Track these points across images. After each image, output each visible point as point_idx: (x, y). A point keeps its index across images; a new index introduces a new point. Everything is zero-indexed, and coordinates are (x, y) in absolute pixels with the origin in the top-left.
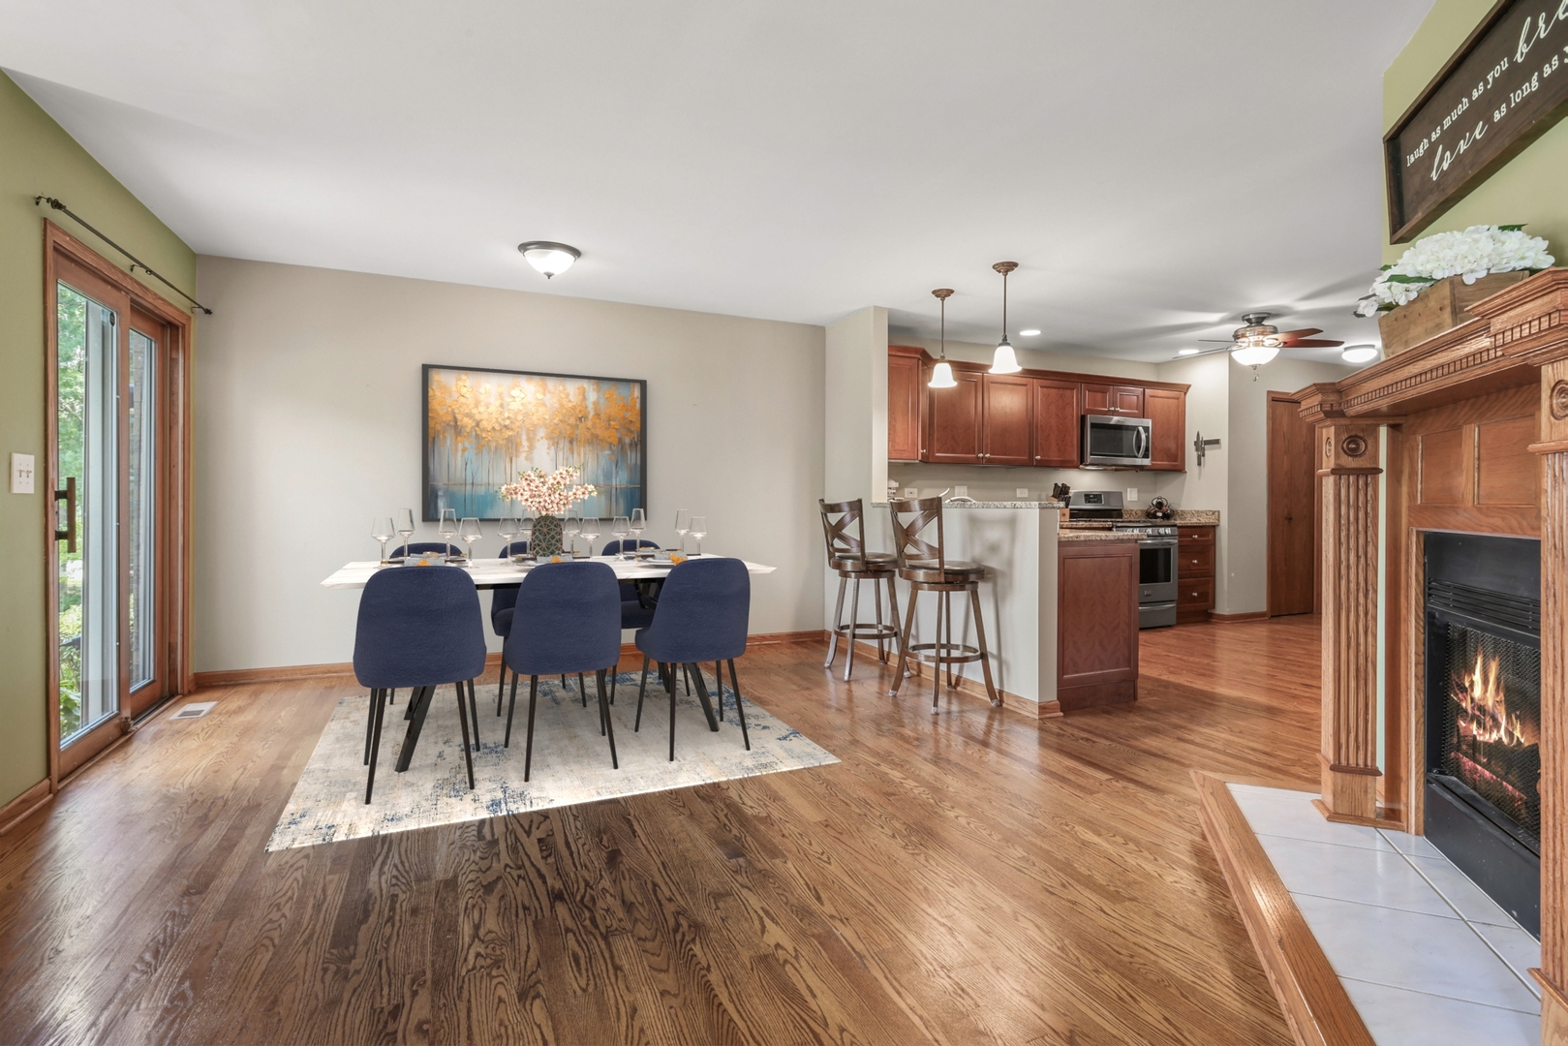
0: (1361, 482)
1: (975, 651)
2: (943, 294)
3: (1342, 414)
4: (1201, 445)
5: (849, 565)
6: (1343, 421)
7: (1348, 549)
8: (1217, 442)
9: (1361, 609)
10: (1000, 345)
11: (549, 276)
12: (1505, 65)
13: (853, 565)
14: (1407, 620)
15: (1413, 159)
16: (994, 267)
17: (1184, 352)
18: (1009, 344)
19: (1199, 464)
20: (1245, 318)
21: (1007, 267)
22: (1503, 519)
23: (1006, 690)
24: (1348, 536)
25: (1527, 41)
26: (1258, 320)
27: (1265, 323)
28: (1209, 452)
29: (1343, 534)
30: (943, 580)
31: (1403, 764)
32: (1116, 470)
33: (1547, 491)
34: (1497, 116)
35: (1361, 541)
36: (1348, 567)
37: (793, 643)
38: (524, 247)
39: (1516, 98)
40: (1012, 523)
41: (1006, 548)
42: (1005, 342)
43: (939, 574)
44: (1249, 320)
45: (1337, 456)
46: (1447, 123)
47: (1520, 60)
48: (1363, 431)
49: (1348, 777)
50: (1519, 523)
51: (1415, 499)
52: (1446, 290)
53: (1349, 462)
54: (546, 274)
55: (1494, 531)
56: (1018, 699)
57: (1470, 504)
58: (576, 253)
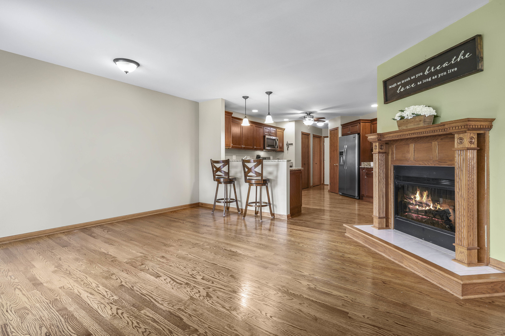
0: (383, 155)
1: (266, 203)
2: (246, 98)
3: (380, 140)
4: (288, 145)
5: (222, 180)
6: (380, 142)
7: (381, 169)
8: (292, 144)
9: (383, 182)
10: (268, 115)
11: (127, 72)
12: (421, 74)
13: (223, 180)
14: (391, 184)
15: (391, 87)
16: (266, 93)
17: (285, 120)
18: (270, 115)
19: (288, 150)
20: (306, 113)
21: (269, 93)
22: (423, 162)
23: (275, 213)
24: (380, 167)
25: (428, 71)
26: (309, 114)
27: (311, 114)
28: (290, 147)
29: (380, 166)
30: (263, 182)
31: (389, 215)
32: (268, 151)
33: (456, 157)
34: (419, 83)
35: (383, 168)
36: (381, 173)
37: (191, 207)
38: (116, 60)
39: (425, 81)
40: (277, 166)
41: (275, 173)
42: (269, 114)
43: (261, 181)
44: (307, 114)
45: (379, 149)
46: (403, 82)
47: (426, 74)
48: (383, 144)
49: (381, 219)
50: (428, 163)
51: (393, 158)
52: (423, 118)
53: (381, 151)
54: (125, 72)
55: (420, 165)
56: (280, 215)
57: (412, 160)
58: (138, 65)
